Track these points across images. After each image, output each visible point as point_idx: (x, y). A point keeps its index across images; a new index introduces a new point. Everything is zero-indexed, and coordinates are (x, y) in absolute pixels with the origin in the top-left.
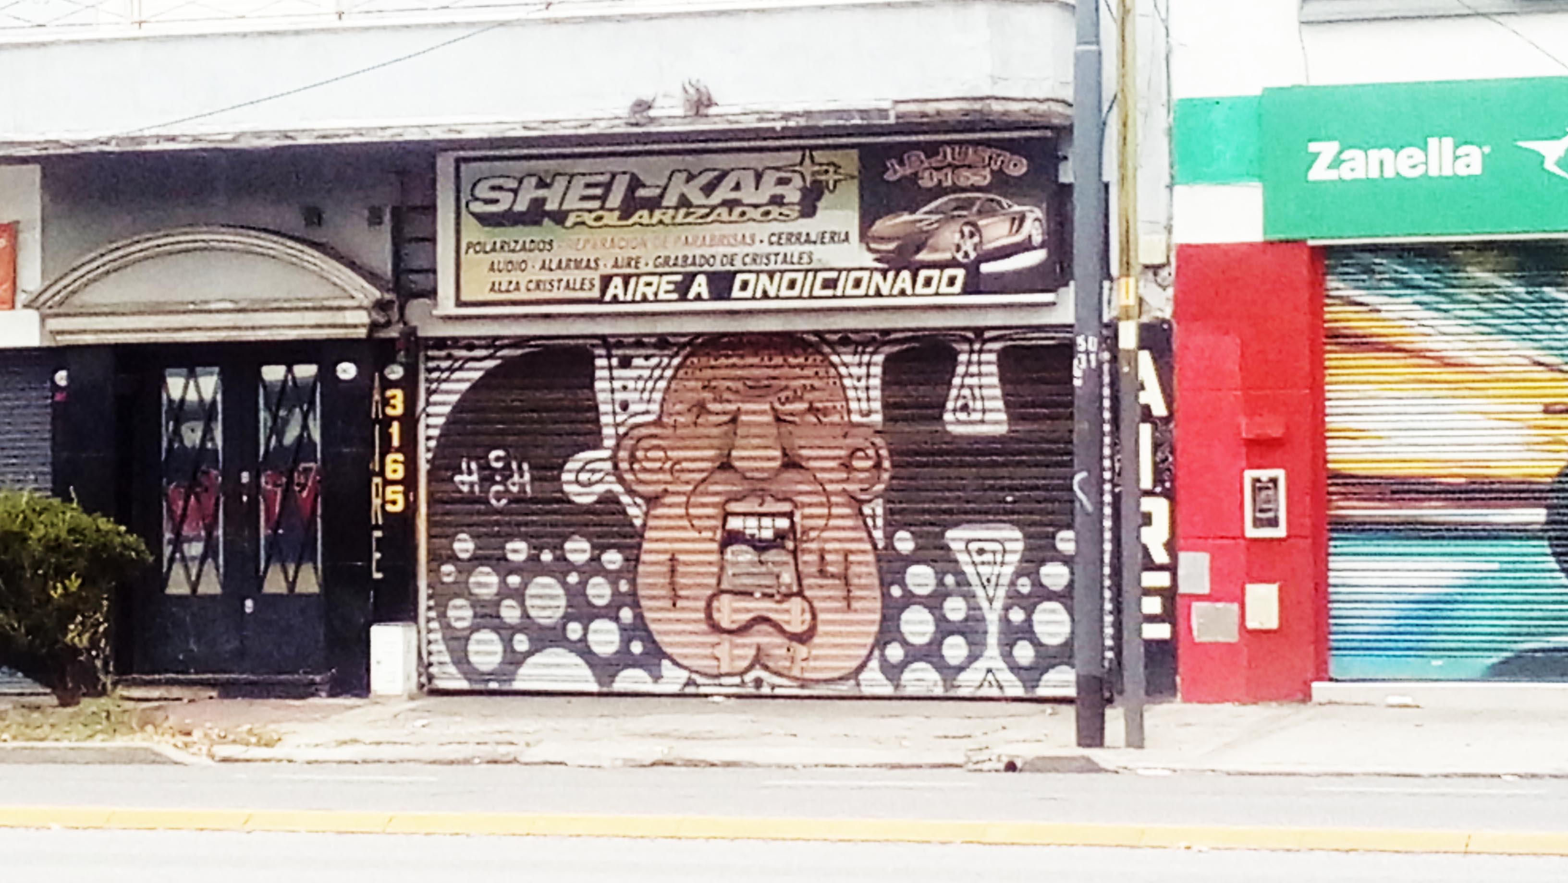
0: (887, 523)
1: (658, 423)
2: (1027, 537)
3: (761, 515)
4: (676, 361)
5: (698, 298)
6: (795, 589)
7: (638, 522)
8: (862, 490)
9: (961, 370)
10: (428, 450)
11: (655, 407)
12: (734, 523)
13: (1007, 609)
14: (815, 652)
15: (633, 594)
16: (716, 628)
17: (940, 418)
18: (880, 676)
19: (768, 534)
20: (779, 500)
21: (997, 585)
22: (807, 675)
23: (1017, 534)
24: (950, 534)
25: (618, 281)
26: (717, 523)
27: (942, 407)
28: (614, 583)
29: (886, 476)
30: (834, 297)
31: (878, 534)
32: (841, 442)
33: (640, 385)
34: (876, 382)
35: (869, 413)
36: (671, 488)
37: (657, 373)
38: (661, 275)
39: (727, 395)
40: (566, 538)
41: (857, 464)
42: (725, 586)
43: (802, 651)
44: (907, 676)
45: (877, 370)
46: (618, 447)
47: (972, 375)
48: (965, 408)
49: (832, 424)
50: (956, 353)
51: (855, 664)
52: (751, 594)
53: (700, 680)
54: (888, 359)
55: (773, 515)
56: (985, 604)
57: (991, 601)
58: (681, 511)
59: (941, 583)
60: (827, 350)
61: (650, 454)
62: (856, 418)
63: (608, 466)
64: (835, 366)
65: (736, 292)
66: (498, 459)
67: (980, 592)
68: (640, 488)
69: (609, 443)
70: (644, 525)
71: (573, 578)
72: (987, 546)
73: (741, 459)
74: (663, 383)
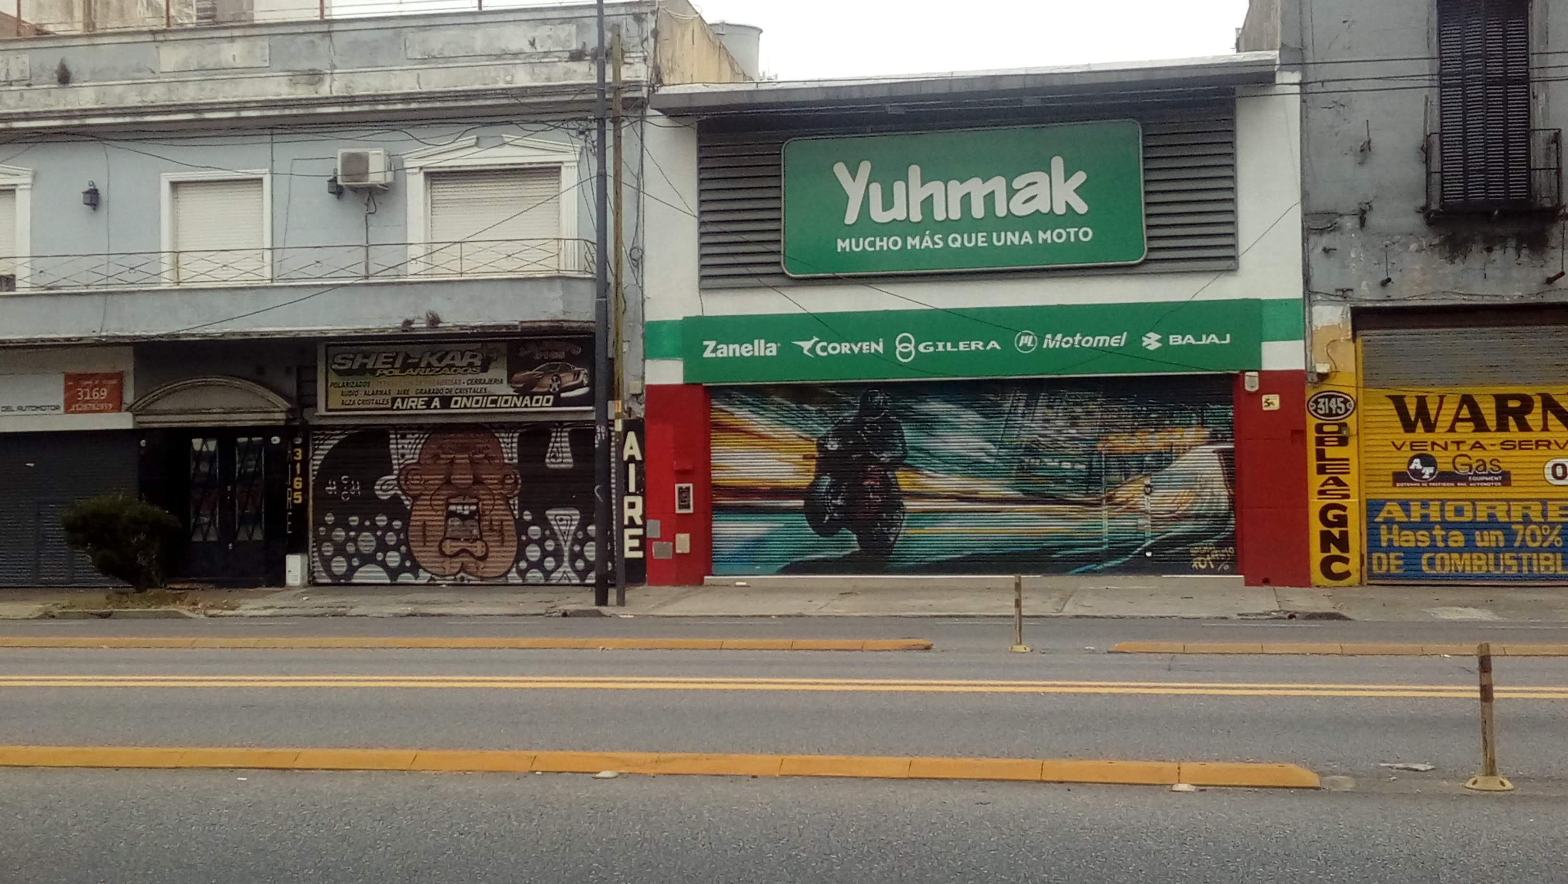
0: (519, 508)
1: (418, 463)
2: (581, 513)
3: (464, 505)
4: (426, 436)
5: (435, 408)
6: (479, 537)
7: (409, 508)
8: (509, 493)
9: (553, 440)
10: (314, 475)
11: (416, 456)
12: (452, 508)
13: (572, 545)
14: (488, 565)
16: (443, 554)
17: (544, 461)
18: (516, 575)
19: (466, 512)
20: (472, 498)
21: (568, 535)
22: (484, 575)
23: (577, 512)
24: (548, 512)
25: (399, 400)
26: (444, 508)
27: (544, 457)
28: (398, 535)
29: (519, 487)
30: (496, 407)
31: (516, 512)
32: (500, 471)
33: (410, 446)
34: (514, 445)
35: (512, 459)
36: (424, 492)
37: (418, 441)
38: (419, 397)
39: (449, 451)
40: (377, 514)
41: (506, 481)
42: (448, 536)
43: (482, 565)
44: (528, 575)
45: (515, 440)
47: (558, 442)
48: (554, 457)
49: (497, 464)
50: (550, 433)
51: (506, 570)
52: (459, 539)
53: (436, 578)
54: (521, 435)
55: (470, 504)
56: (563, 543)
57: (565, 542)
58: (429, 503)
59: (543, 534)
61: (415, 477)
62: (506, 461)
63: (395, 482)
64: (498, 438)
65: (452, 406)
66: (345, 479)
67: (561, 538)
70: (412, 509)
71: (379, 533)
72: (564, 517)
73: (454, 479)
74: (420, 446)
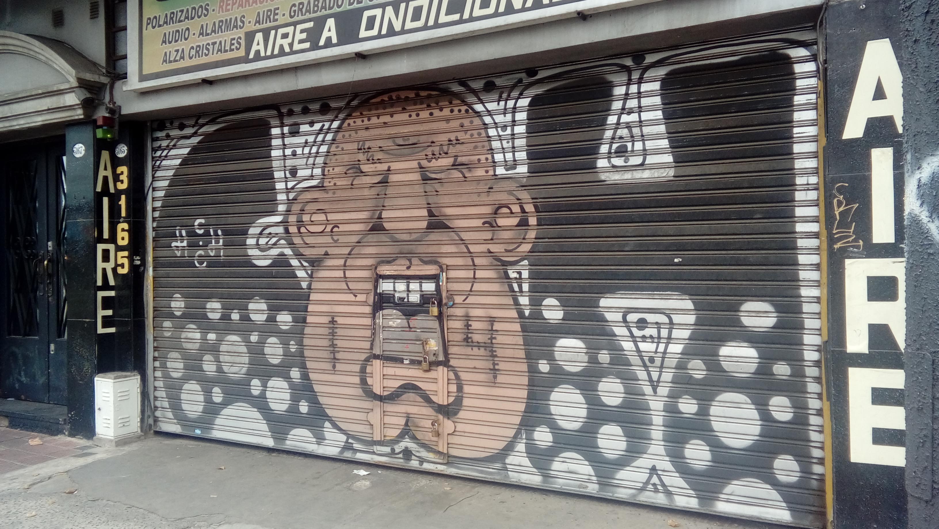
0: (533, 289)
1: (320, 187)
2: (698, 308)
3: (408, 278)
4: (336, 124)
5: (329, 44)
6: (441, 358)
7: (304, 285)
8: (507, 251)
9: (617, 105)
10: (154, 219)
11: (318, 171)
12: (386, 286)
13: (674, 396)
14: (460, 427)
15: (301, 354)
16: (370, 395)
17: (592, 167)
18: (526, 462)
19: (415, 298)
20: (426, 263)
21: (662, 367)
22: (454, 452)
23: (688, 304)
24: (604, 302)
25: (259, 37)
26: (369, 286)
27: (594, 151)
28: (285, 344)
31: (524, 300)
32: (484, 198)
34: (521, 129)
35: (515, 164)
36: (330, 251)
38: (295, 24)
39: (379, 155)
40: (250, 298)
41: (501, 222)
42: (377, 351)
43: (448, 425)
44: (557, 465)
45: (522, 116)
46: (288, 211)
47: (630, 112)
48: (622, 152)
49: (478, 181)
50: (610, 86)
52: (401, 361)
53: (357, 446)
54: (535, 102)
55: (421, 278)
56: (648, 390)
57: (655, 385)
58: (340, 274)
59: (593, 360)
60: (471, 99)
62: (500, 171)
63: (280, 230)
64: (478, 114)
66: (200, 225)
67: (642, 374)
68: (307, 252)
69: (282, 208)
70: (309, 287)
71: (254, 338)
72: (650, 318)
73: (391, 220)
74: (324, 149)
